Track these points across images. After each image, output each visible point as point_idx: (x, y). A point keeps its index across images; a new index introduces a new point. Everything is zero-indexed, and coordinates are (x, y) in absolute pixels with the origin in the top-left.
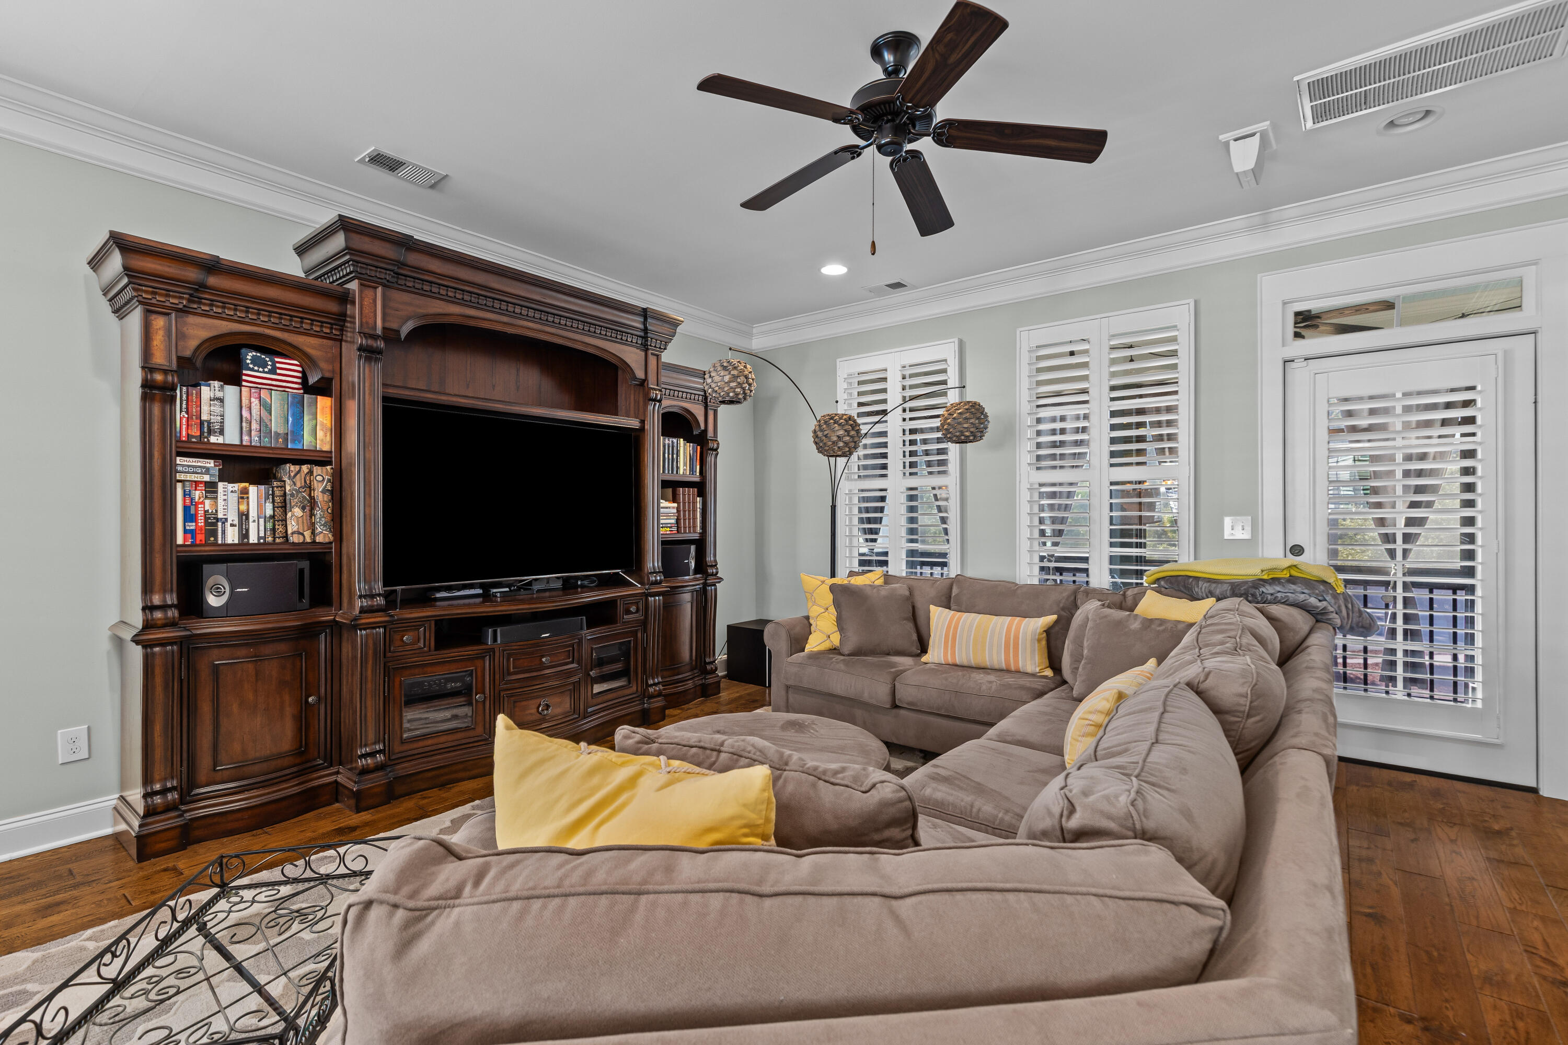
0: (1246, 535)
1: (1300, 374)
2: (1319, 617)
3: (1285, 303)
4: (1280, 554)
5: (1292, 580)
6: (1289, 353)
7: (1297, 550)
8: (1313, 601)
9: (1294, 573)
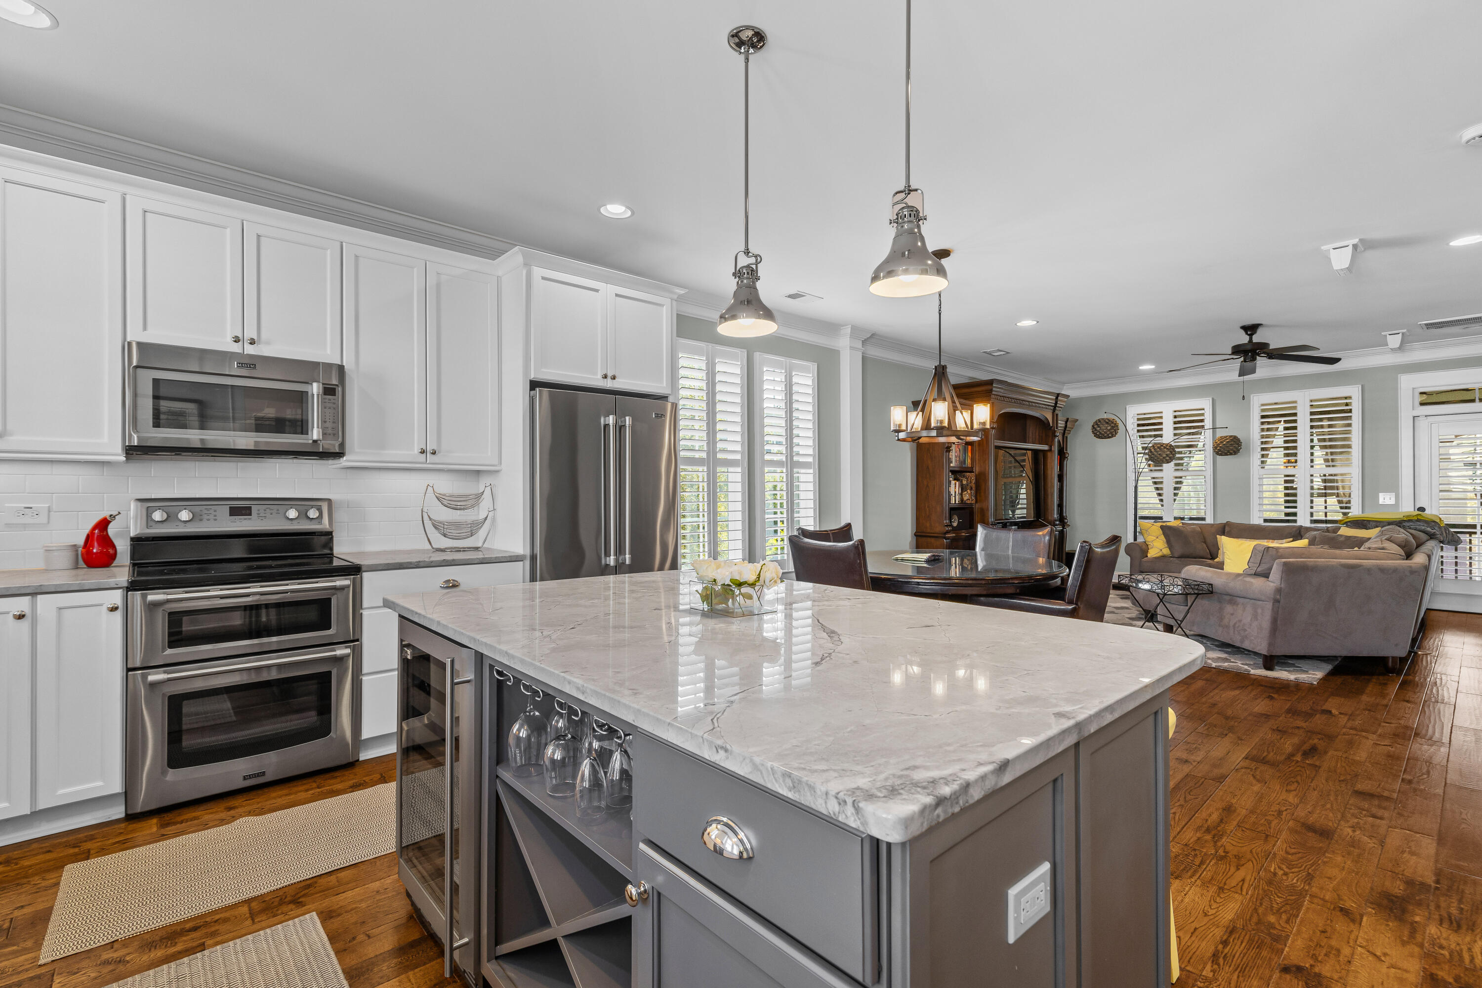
0: (1393, 502)
1: (1422, 424)
2: (1432, 536)
3: (1413, 389)
4: (1412, 510)
5: (1418, 520)
6: (1416, 413)
7: (1422, 509)
8: (1429, 529)
9: (1419, 518)
